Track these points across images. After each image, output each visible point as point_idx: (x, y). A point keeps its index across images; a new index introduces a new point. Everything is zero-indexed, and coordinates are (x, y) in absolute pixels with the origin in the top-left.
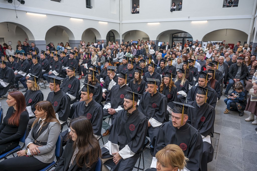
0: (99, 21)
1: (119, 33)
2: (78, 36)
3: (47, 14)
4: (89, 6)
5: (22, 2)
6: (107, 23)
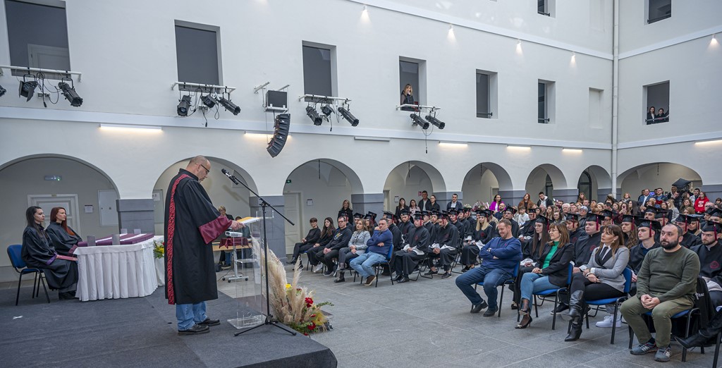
0: (564, 148)
1: (610, 173)
2: (518, 184)
3: (468, 142)
4: (542, 118)
5: (442, 126)
6: (580, 151)
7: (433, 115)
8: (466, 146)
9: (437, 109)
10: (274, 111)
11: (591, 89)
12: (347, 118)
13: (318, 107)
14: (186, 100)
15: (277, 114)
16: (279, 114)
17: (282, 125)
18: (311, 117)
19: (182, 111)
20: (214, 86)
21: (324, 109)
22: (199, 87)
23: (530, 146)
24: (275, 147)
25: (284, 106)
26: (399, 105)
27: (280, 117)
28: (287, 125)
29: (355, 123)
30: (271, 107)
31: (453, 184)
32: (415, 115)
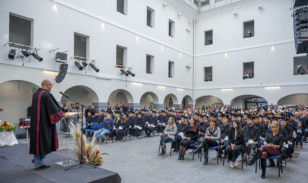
0: (177, 88)
1: (192, 99)
2: (161, 101)
3: (143, 83)
4: (170, 76)
5: (134, 75)
6: (183, 89)
7: (130, 71)
8: (142, 84)
9: (131, 68)
10: (59, 62)
11: (186, 66)
12: (94, 69)
13: (81, 62)
14: (13, 51)
15: (61, 63)
16: (63, 63)
17: (63, 69)
18: (77, 66)
19: (11, 57)
20: (29, 47)
21: (83, 63)
22: (21, 46)
23: (166, 86)
24: (59, 79)
25: (65, 60)
26: (116, 65)
27: (63, 65)
28: (67, 69)
29: (98, 71)
30: (59, 60)
31: (136, 100)
32: (122, 70)
